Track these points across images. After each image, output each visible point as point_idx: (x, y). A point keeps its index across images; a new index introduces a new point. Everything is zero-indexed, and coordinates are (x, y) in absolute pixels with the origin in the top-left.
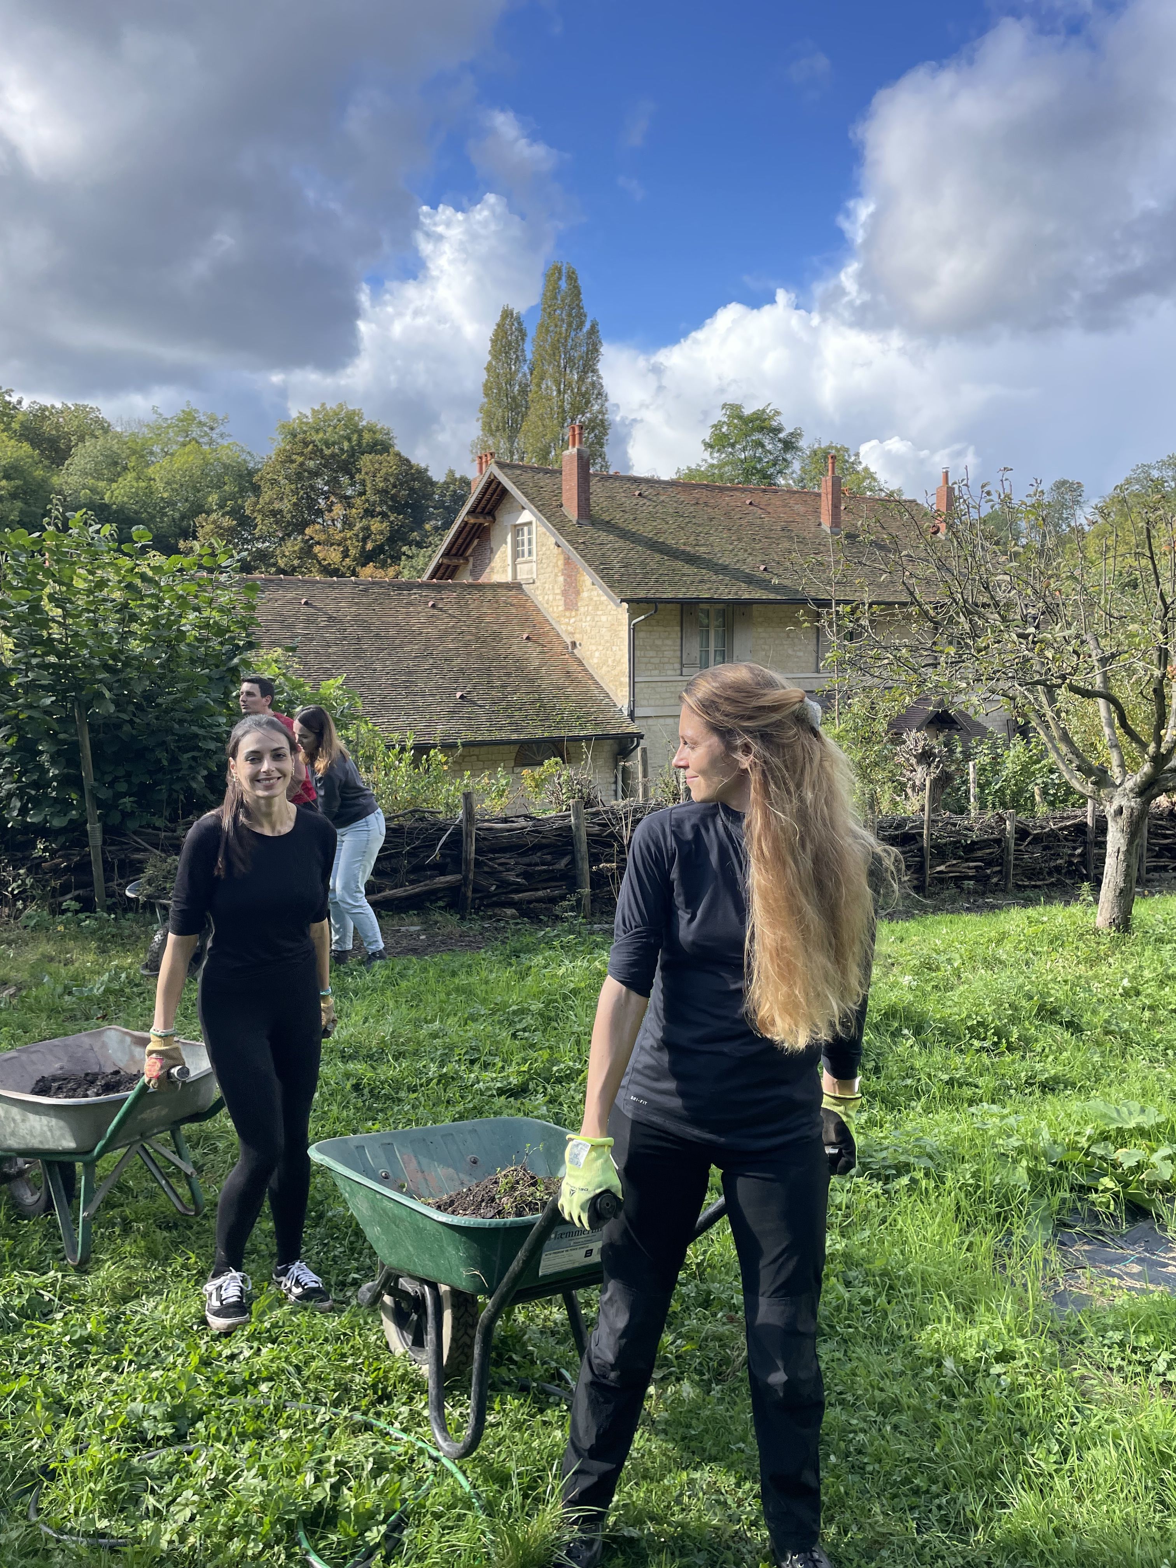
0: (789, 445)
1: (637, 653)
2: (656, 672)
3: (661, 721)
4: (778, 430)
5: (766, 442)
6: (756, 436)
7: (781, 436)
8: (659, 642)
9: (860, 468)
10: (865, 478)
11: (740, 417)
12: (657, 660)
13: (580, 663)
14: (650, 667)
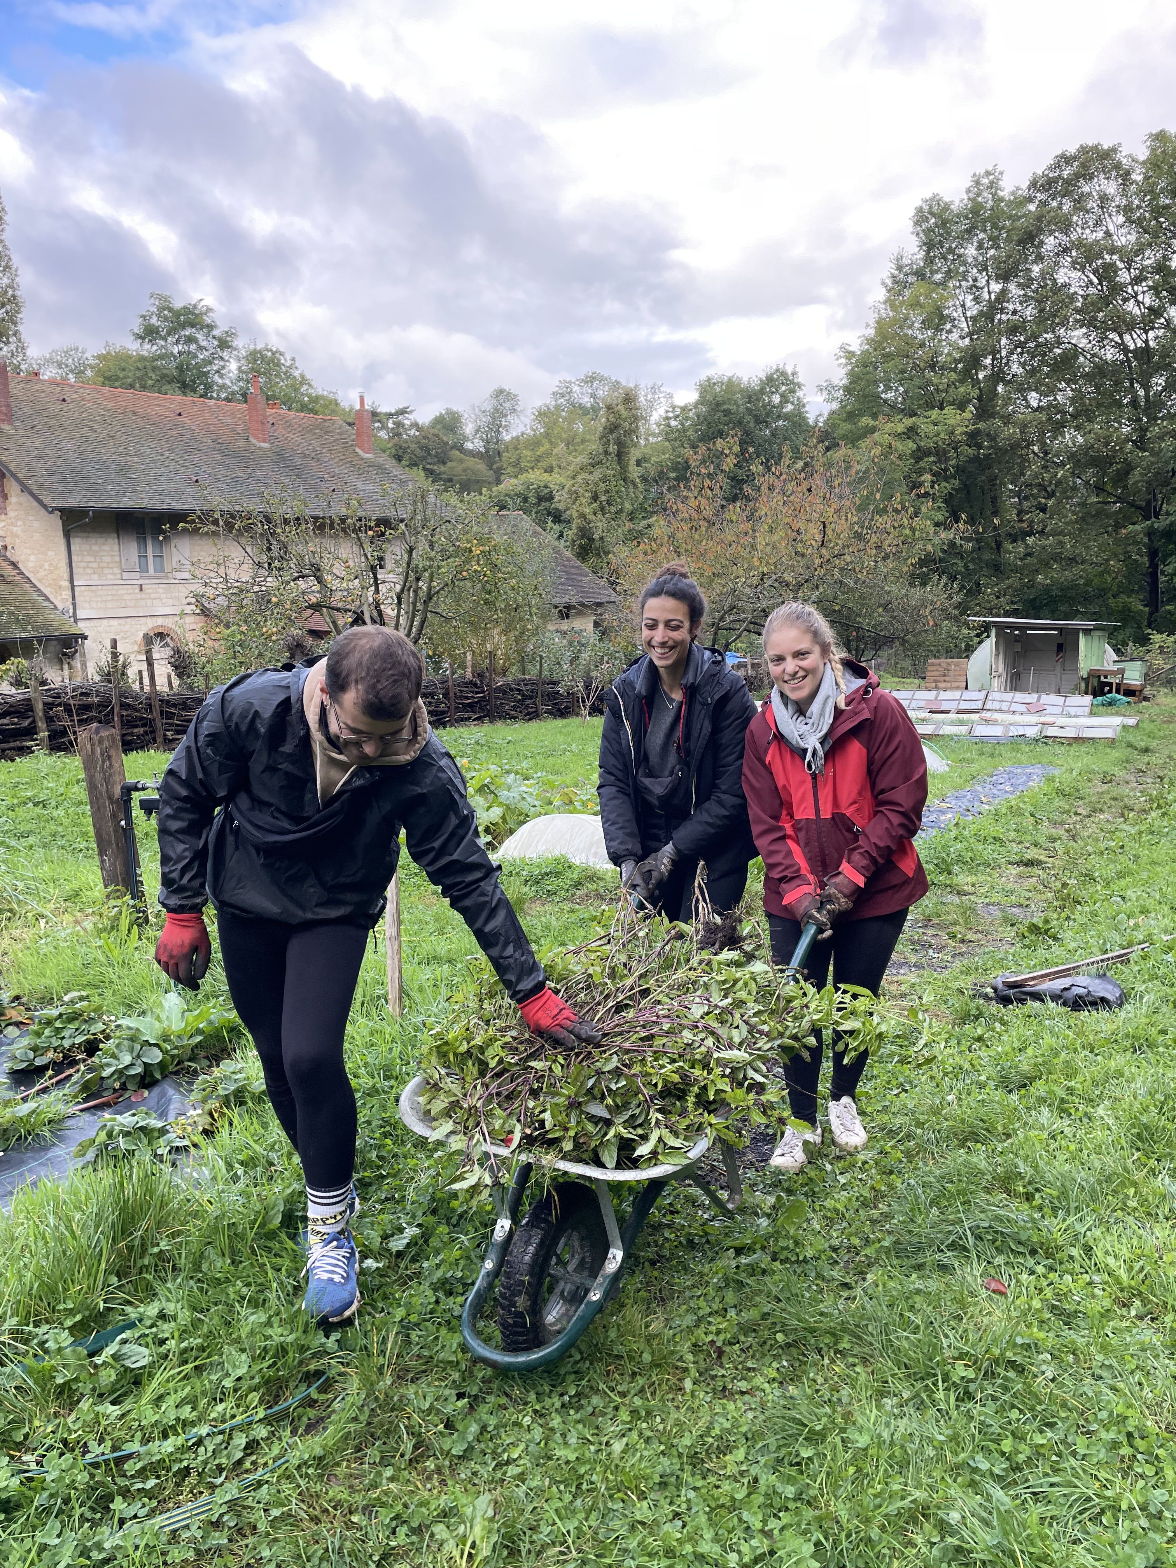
0: (224, 344)
1: (74, 558)
2: (95, 577)
3: (105, 622)
4: (211, 327)
5: (200, 337)
6: (188, 332)
7: (216, 332)
8: (95, 548)
9: (297, 373)
10: (301, 383)
11: (170, 310)
12: (95, 565)
13: (14, 565)
14: (89, 571)
